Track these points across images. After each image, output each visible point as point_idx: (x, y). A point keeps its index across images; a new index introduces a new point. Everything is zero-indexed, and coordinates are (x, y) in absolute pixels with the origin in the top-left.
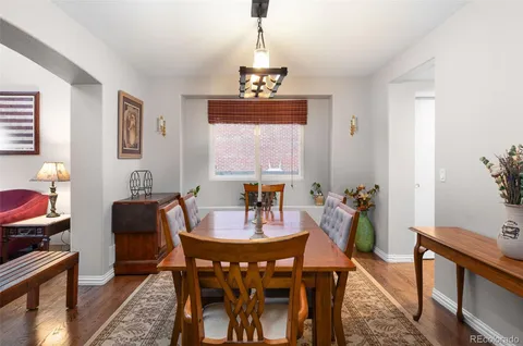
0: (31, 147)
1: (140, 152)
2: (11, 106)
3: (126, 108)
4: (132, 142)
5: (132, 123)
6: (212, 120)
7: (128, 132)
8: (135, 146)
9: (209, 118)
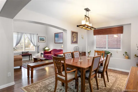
1: (77, 43)
2: (60, 35)
3: (73, 34)
4: (75, 40)
5: (75, 37)
6: (95, 34)
7: (74, 39)
8: (76, 41)
9: (94, 34)
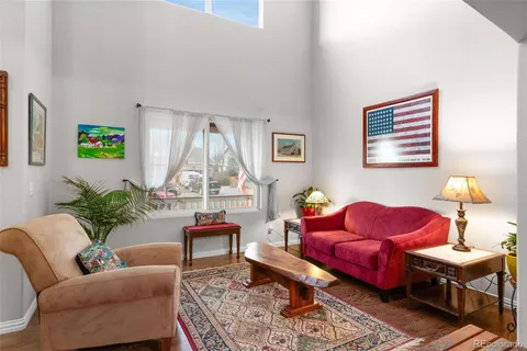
0: (428, 157)
2: (408, 113)
